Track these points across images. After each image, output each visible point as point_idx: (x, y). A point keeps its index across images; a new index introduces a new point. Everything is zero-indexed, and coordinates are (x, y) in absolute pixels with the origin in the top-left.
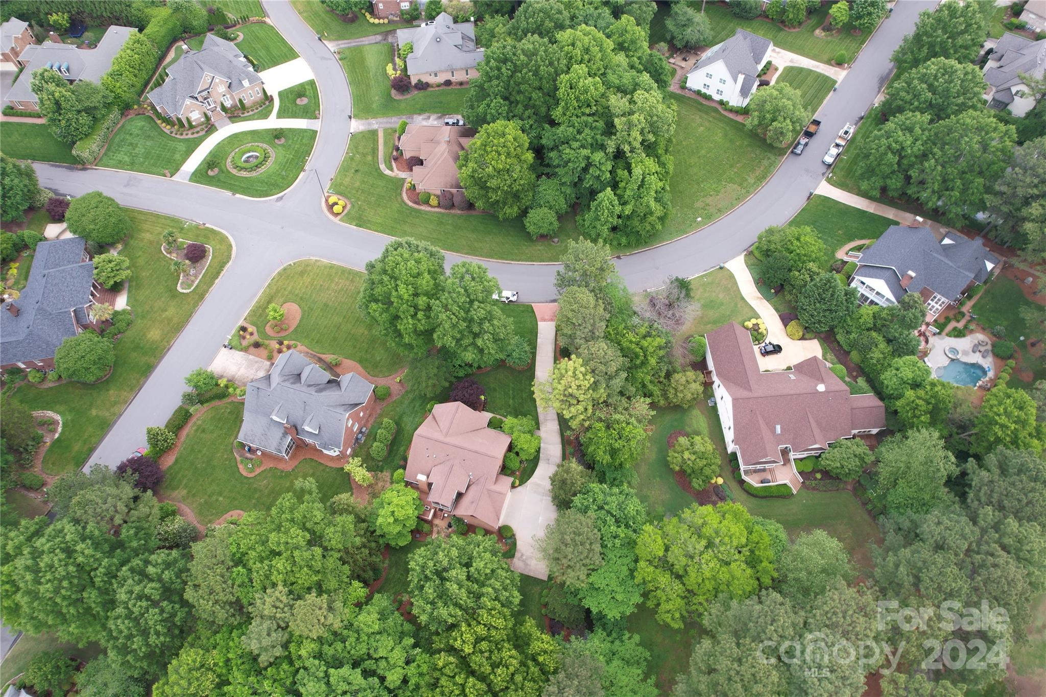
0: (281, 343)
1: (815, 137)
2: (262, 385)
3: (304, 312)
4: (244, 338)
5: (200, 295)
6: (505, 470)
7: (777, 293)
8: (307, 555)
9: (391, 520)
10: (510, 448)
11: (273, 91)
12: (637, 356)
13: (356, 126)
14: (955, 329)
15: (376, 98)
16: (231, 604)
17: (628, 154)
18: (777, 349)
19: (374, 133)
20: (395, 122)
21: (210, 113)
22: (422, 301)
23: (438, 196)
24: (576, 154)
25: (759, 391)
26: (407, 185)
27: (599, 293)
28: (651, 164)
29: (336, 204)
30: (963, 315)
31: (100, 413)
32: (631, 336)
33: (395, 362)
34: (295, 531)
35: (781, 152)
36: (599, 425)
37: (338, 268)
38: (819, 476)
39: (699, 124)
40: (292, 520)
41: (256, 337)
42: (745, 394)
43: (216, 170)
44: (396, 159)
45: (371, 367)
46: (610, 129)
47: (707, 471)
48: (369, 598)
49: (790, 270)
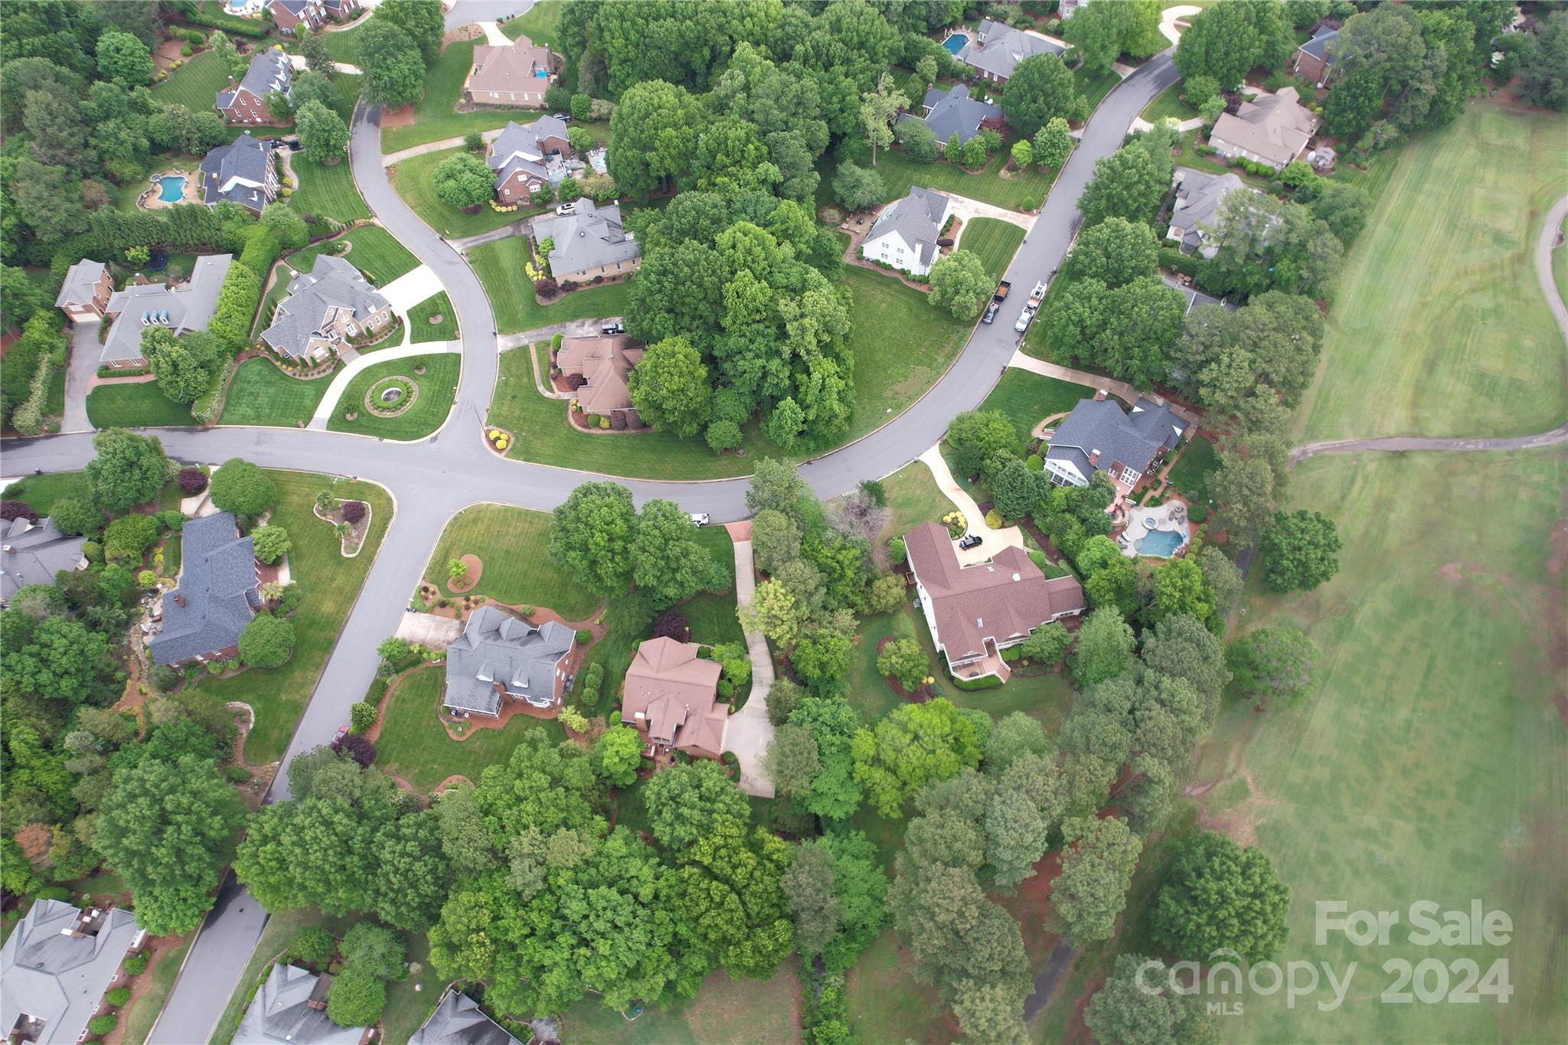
0: (468, 599)
1: (1007, 302)
2: (462, 645)
3: (485, 562)
4: (427, 598)
5: (368, 558)
6: (719, 697)
7: (974, 482)
8: (552, 795)
9: (617, 760)
10: (722, 675)
11: (401, 311)
12: (835, 571)
13: (504, 343)
14: (1152, 498)
15: (520, 307)
16: (488, 850)
17: (805, 358)
18: (978, 541)
19: (524, 350)
20: (547, 333)
21: (334, 347)
22: (618, 545)
23: (609, 418)
24: (749, 365)
25: (958, 587)
26: (572, 408)
27: (791, 511)
28: (830, 365)
29: (498, 438)
30: (1160, 483)
31: (290, 697)
32: (826, 551)
33: (591, 604)
34: (536, 775)
35: (971, 323)
36: (805, 642)
37: (513, 510)
38: (1026, 663)
39: (881, 300)
40: (532, 767)
41: (439, 596)
42: (946, 593)
43: (356, 415)
44: (555, 378)
45: (568, 612)
46: (783, 335)
47: (915, 672)
48: (611, 830)
49: (982, 459)
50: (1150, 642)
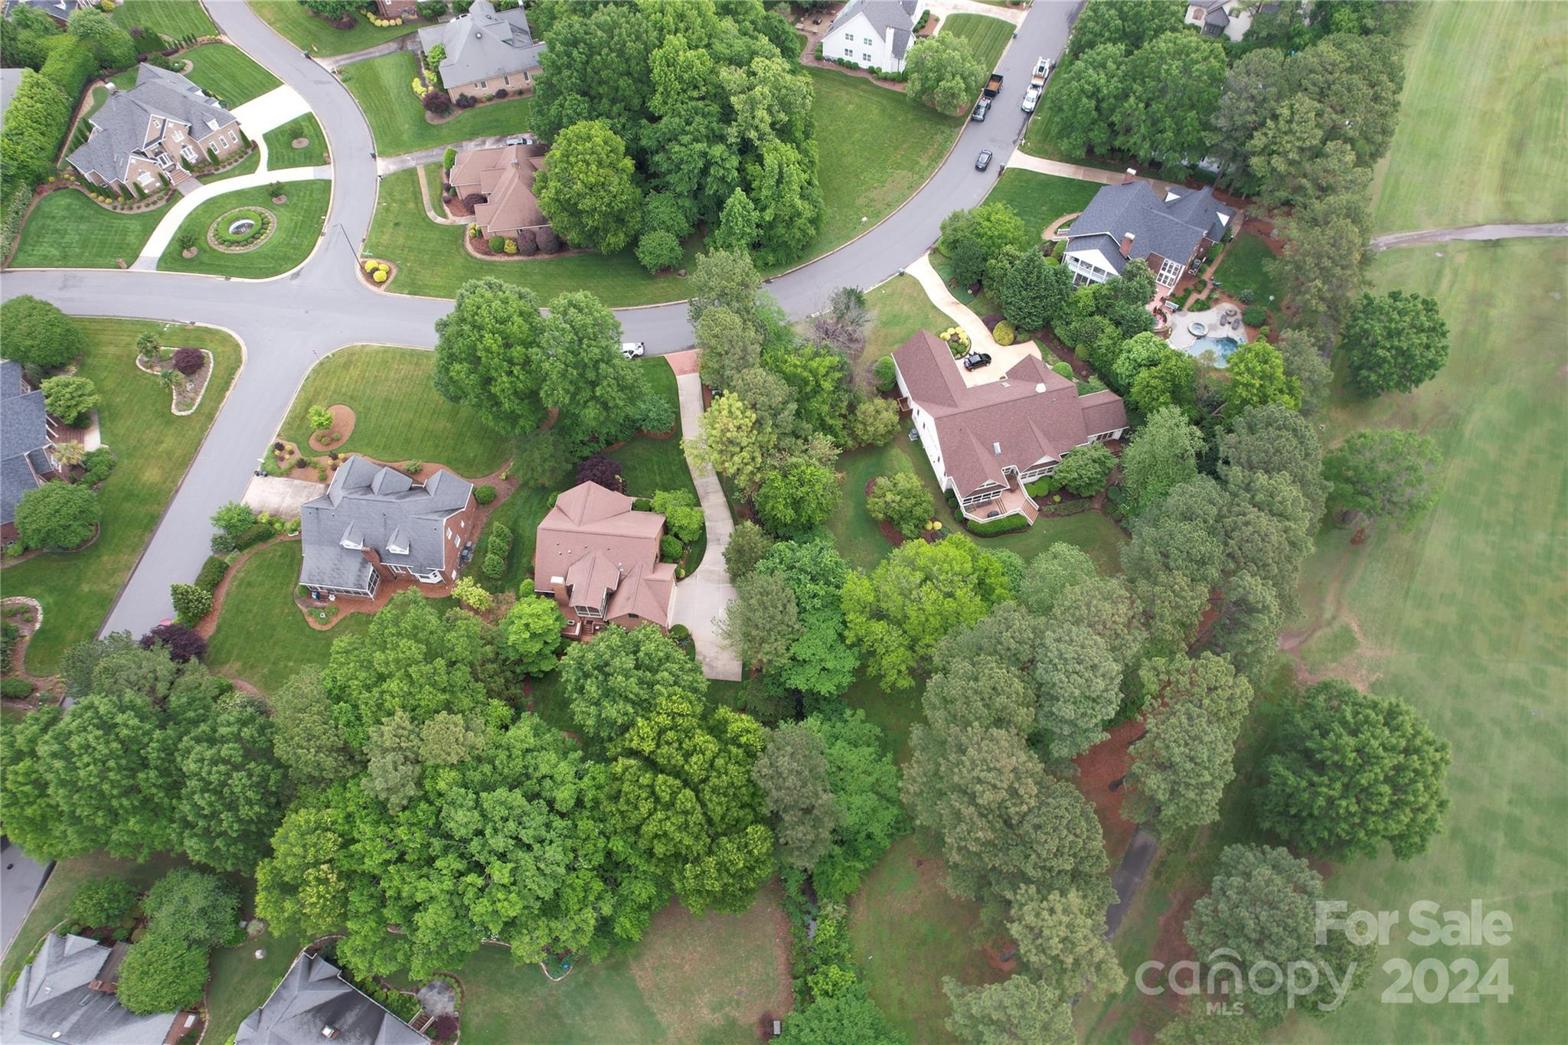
0: (335, 457)
1: (998, 97)
2: (323, 505)
3: (358, 413)
4: (282, 459)
5: (207, 416)
6: (663, 557)
7: (975, 293)
8: (427, 668)
9: (527, 635)
10: (666, 528)
11: (255, 134)
12: (807, 383)
13: (384, 166)
14: (1197, 301)
15: (405, 124)
16: (339, 750)
17: (757, 143)
18: (985, 360)
19: (412, 173)
20: (439, 154)
21: (167, 175)
22: (517, 351)
23: (515, 240)
24: (687, 151)
25: (965, 405)
26: (469, 233)
27: (745, 312)
28: (789, 152)
29: (376, 269)
30: (1205, 284)
31: (95, 587)
32: (793, 359)
33: (495, 456)
34: (404, 643)
35: (957, 122)
36: (772, 474)
37: (395, 350)
38: (1057, 498)
39: (847, 102)
40: (399, 634)
41: (298, 455)
42: (949, 411)
43: (194, 249)
44: (448, 202)
45: (463, 467)
46: (728, 114)
47: (918, 511)
48: (515, 719)
49: (985, 260)
50: (1226, 443)
